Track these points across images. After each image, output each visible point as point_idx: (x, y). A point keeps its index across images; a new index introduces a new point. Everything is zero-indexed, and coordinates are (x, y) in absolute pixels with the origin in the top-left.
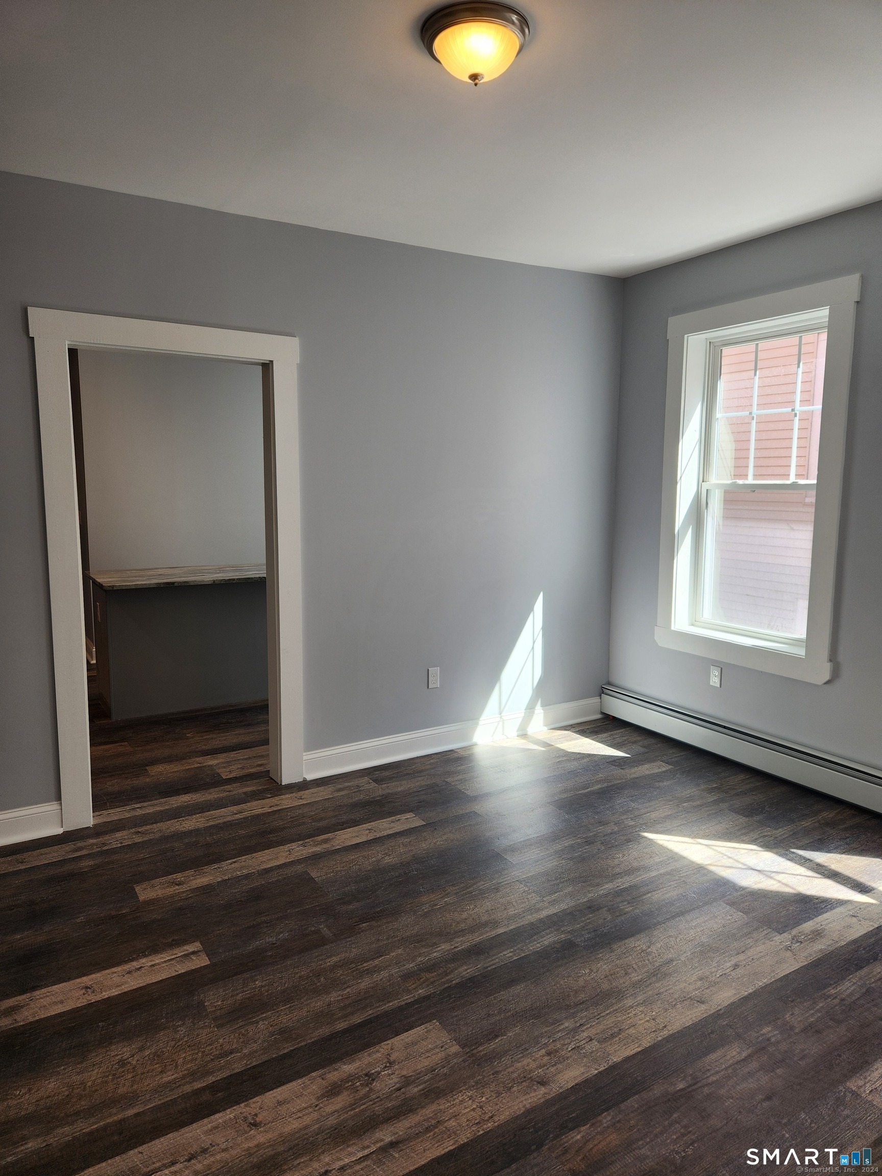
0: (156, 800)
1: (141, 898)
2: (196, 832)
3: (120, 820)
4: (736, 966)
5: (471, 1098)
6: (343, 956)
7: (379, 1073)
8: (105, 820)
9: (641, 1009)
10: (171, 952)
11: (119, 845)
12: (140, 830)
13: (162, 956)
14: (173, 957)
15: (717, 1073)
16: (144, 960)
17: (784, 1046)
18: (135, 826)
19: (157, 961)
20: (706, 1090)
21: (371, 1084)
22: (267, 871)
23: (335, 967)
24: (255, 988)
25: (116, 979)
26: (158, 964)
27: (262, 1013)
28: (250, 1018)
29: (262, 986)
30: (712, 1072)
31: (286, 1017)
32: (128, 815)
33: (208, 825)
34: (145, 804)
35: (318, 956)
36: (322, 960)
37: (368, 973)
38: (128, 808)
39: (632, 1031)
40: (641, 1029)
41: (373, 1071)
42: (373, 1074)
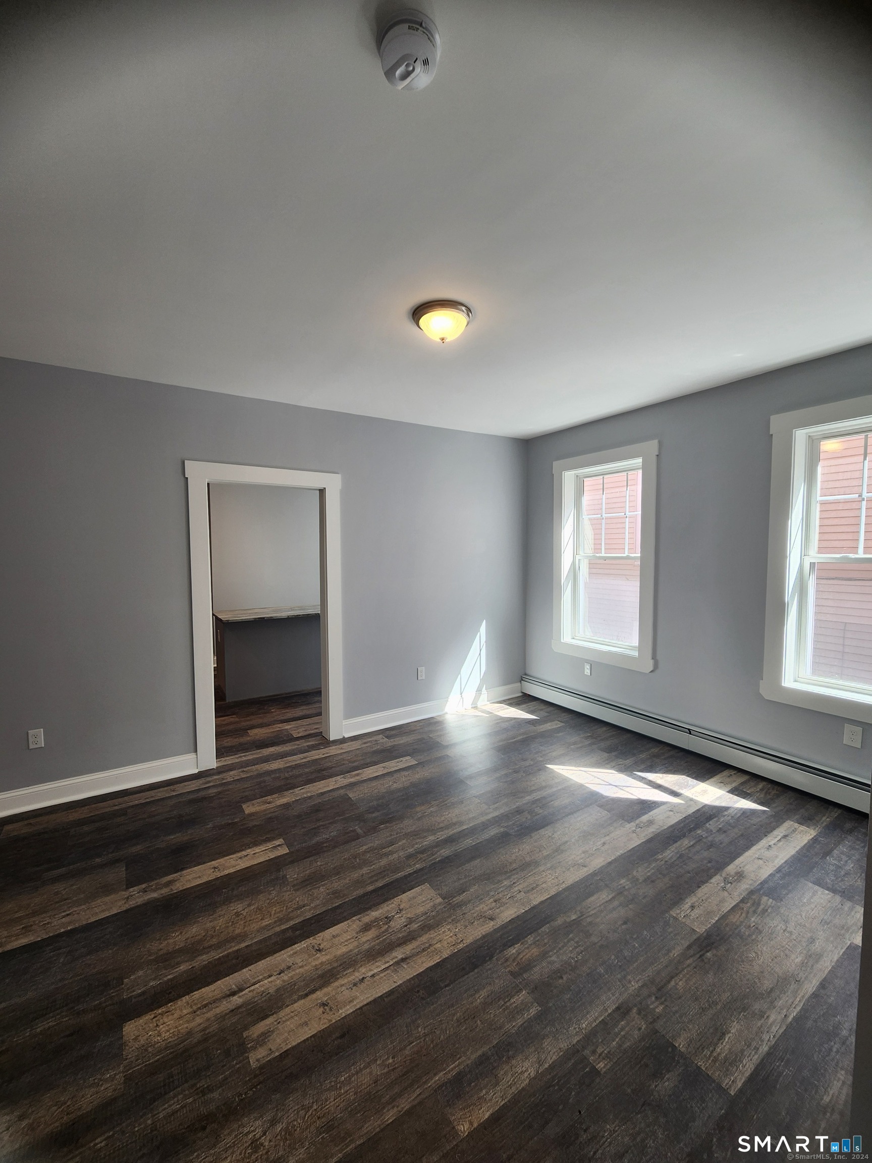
0: (254, 751)
1: (246, 812)
2: (279, 770)
3: (232, 764)
4: (604, 844)
5: (449, 930)
6: (370, 845)
7: (394, 916)
8: (223, 764)
9: (549, 872)
10: (265, 845)
11: (232, 779)
12: (244, 770)
13: (260, 847)
14: (267, 848)
15: (595, 909)
16: (249, 851)
17: (633, 891)
18: (242, 767)
19: (257, 851)
20: (589, 920)
21: (389, 923)
22: (322, 794)
23: (365, 852)
24: (317, 866)
25: (233, 862)
26: (258, 853)
27: (322, 882)
28: (315, 885)
29: (321, 865)
30: (592, 908)
31: (336, 884)
32: (237, 761)
33: (286, 766)
34: (247, 754)
35: (355, 846)
36: (357, 848)
37: (385, 856)
38: (237, 756)
39: (544, 885)
40: (550, 884)
41: (390, 915)
42: (390, 917)
